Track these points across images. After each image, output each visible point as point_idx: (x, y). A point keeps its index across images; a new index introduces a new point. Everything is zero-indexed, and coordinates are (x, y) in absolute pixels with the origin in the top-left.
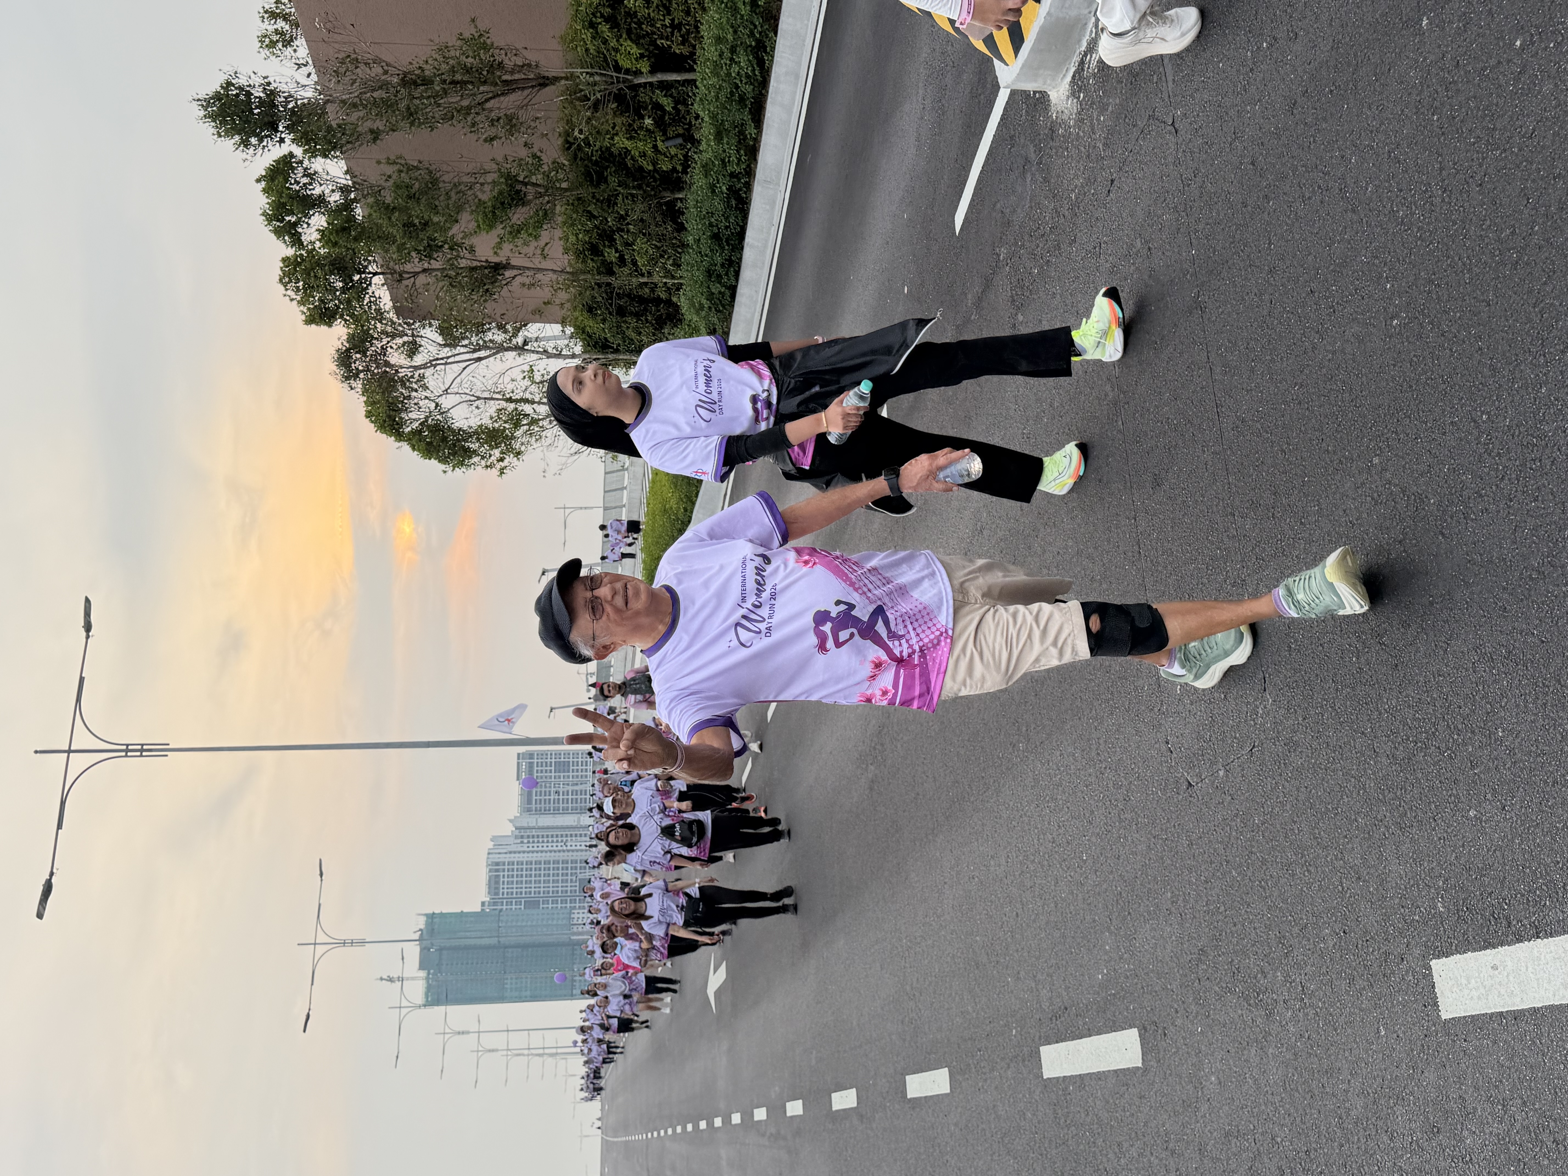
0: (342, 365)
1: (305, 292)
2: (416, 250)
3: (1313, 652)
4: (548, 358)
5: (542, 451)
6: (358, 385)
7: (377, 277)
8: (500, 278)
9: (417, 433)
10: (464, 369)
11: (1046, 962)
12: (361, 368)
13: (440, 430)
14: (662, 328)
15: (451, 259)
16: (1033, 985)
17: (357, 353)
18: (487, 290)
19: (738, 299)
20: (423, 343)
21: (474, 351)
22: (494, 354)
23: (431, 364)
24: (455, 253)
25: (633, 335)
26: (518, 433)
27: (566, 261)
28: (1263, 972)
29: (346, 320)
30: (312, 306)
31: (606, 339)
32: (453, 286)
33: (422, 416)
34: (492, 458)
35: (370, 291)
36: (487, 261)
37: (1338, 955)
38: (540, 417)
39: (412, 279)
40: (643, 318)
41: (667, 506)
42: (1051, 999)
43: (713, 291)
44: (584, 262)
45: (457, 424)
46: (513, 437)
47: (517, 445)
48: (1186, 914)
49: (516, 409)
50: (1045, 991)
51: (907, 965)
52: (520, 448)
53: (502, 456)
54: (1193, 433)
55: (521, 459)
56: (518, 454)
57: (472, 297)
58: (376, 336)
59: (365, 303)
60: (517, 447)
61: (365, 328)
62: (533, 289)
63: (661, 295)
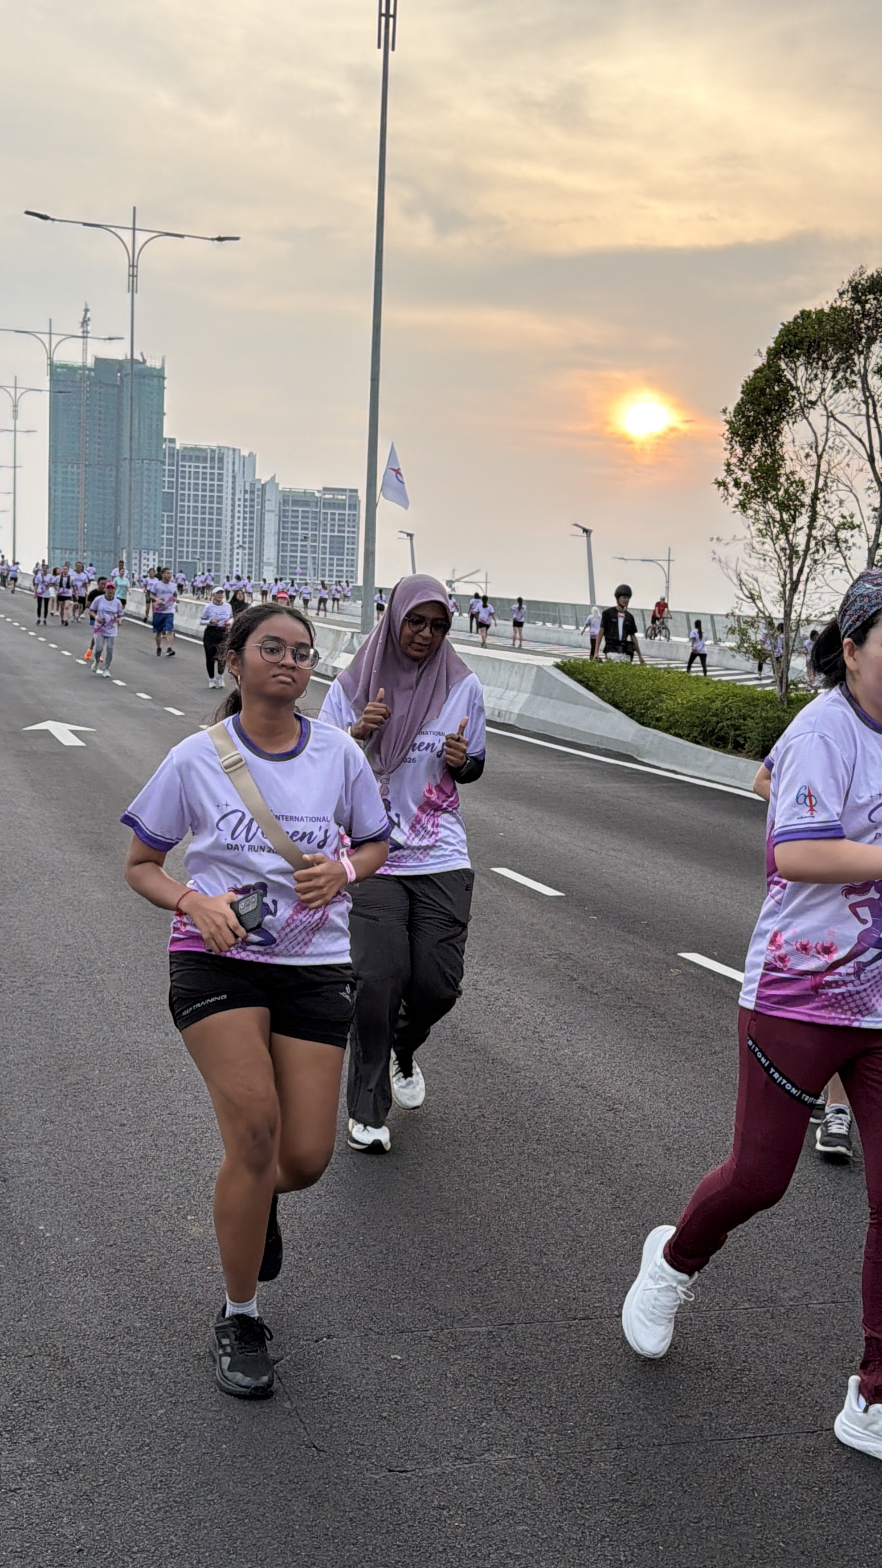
0: (872, 284)
3: (435, 1538)
4: (870, 549)
5: (745, 538)
6: (845, 303)
9: (778, 377)
10: (860, 440)
11: (64, 1158)
12: (867, 306)
13: (780, 406)
16: (36, 1140)
22: (877, 480)
23: (869, 398)
26: (770, 506)
28: (36, 1440)
33: (799, 384)
34: (740, 472)
37: (51, 1540)
38: (791, 536)
41: (664, 696)
42: (18, 1162)
45: (786, 428)
46: (765, 500)
47: (755, 504)
48: (113, 1344)
49: (802, 505)
50: (27, 1155)
51: (69, 979)
52: (751, 508)
53: (742, 484)
54: (728, 1402)
55: (736, 509)
56: (743, 506)
60: (752, 505)
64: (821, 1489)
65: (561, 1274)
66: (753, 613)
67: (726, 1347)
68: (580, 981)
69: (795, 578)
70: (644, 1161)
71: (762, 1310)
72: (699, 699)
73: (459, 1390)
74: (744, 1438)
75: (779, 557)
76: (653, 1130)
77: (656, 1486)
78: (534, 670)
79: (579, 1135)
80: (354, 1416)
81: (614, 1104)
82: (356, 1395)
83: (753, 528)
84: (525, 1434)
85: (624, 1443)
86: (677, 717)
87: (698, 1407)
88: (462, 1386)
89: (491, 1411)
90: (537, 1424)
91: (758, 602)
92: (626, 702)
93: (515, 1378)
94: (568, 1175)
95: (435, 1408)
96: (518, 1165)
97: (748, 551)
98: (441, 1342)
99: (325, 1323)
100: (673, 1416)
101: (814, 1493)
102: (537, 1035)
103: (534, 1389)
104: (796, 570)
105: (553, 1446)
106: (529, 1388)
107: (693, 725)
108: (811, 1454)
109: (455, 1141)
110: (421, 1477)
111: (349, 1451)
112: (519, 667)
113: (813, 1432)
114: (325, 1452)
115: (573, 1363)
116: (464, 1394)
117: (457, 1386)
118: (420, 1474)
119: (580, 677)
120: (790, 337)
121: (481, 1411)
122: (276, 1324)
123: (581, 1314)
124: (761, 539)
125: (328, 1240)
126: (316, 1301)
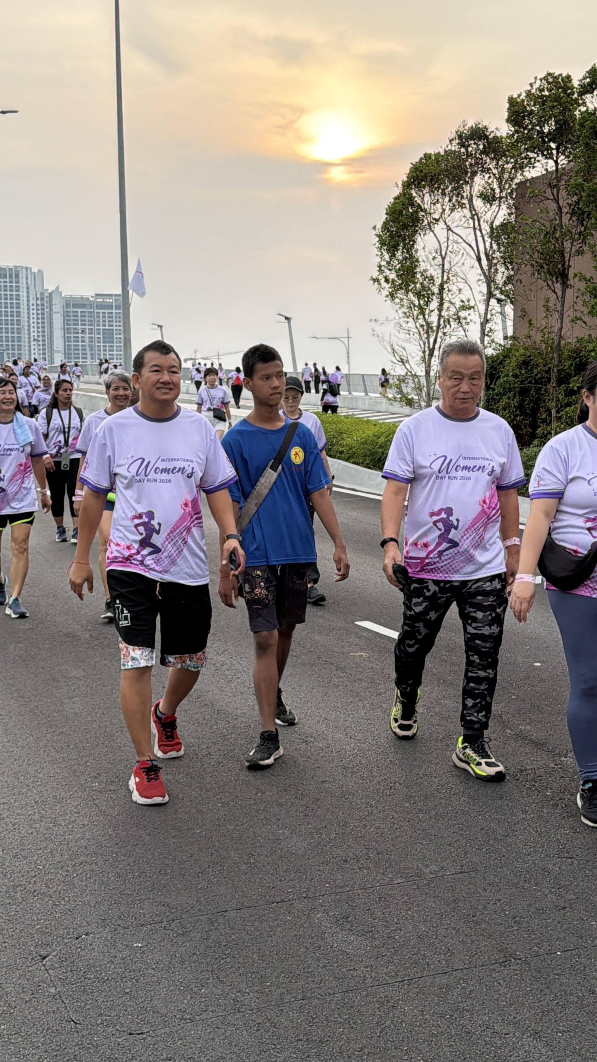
0: (472, 133)
1: (539, 97)
2: (579, 200)
4: (482, 324)
5: (395, 319)
6: (454, 147)
7: (553, 164)
8: (554, 279)
9: (411, 202)
10: (470, 246)
12: (470, 149)
13: (414, 223)
15: (571, 233)
17: (484, 145)
18: (542, 267)
20: (494, 207)
21: (487, 255)
22: (484, 273)
23: (475, 215)
24: (577, 236)
25: (502, 403)
26: (411, 295)
27: (570, 341)
29: (513, 135)
30: (525, 103)
31: (499, 377)
32: (545, 235)
33: (426, 206)
34: (388, 272)
35: (540, 158)
36: (569, 266)
38: (427, 316)
39: (552, 197)
40: (518, 412)
41: (345, 436)
44: (570, 357)
45: (419, 239)
46: (407, 292)
47: (401, 294)
49: (433, 294)
52: (397, 297)
53: (390, 280)
54: (385, 955)
55: (387, 298)
56: (392, 296)
57: (536, 253)
58: (500, 163)
59: (529, 153)
60: (398, 295)
61: (507, 153)
62: (543, 309)
63: (540, 429)
64: (451, 1016)
65: (264, 869)
66: (403, 373)
67: (384, 913)
69: (431, 346)
70: (327, 779)
71: (411, 883)
72: (369, 436)
73: (184, 966)
74: (396, 982)
75: (420, 332)
76: (334, 754)
77: (330, 1026)
80: (104, 994)
81: (307, 737)
82: (106, 978)
83: (400, 312)
84: (234, 995)
85: (308, 994)
86: (354, 450)
87: (362, 961)
88: (187, 963)
89: (209, 979)
90: (243, 986)
91: (406, 364)
93: (227, 952)
95: (166, 981)
97: (397, 328)
98: (173, 930)
99: (84, 924)
100: (344, 970)
101: (446, 1020)
103: (240, 960)
104: (432, 340)
105: (254, 1002)
106: (238, 959)
107: (366, 456)
108: (444, 990)
110: (153, 1037)
111: (100, 1021)
113: (446, 973)
114: (80, 1024)
115: (271, 936)
116: (189, 968)
117: (183, 962)
118: (153, 1035)
120: (418, 172)
121: (201, 980)
122: (46, 928)
123: (278, 899)
124: (406, 319)
125: (89, 859)
126: (78, 907)
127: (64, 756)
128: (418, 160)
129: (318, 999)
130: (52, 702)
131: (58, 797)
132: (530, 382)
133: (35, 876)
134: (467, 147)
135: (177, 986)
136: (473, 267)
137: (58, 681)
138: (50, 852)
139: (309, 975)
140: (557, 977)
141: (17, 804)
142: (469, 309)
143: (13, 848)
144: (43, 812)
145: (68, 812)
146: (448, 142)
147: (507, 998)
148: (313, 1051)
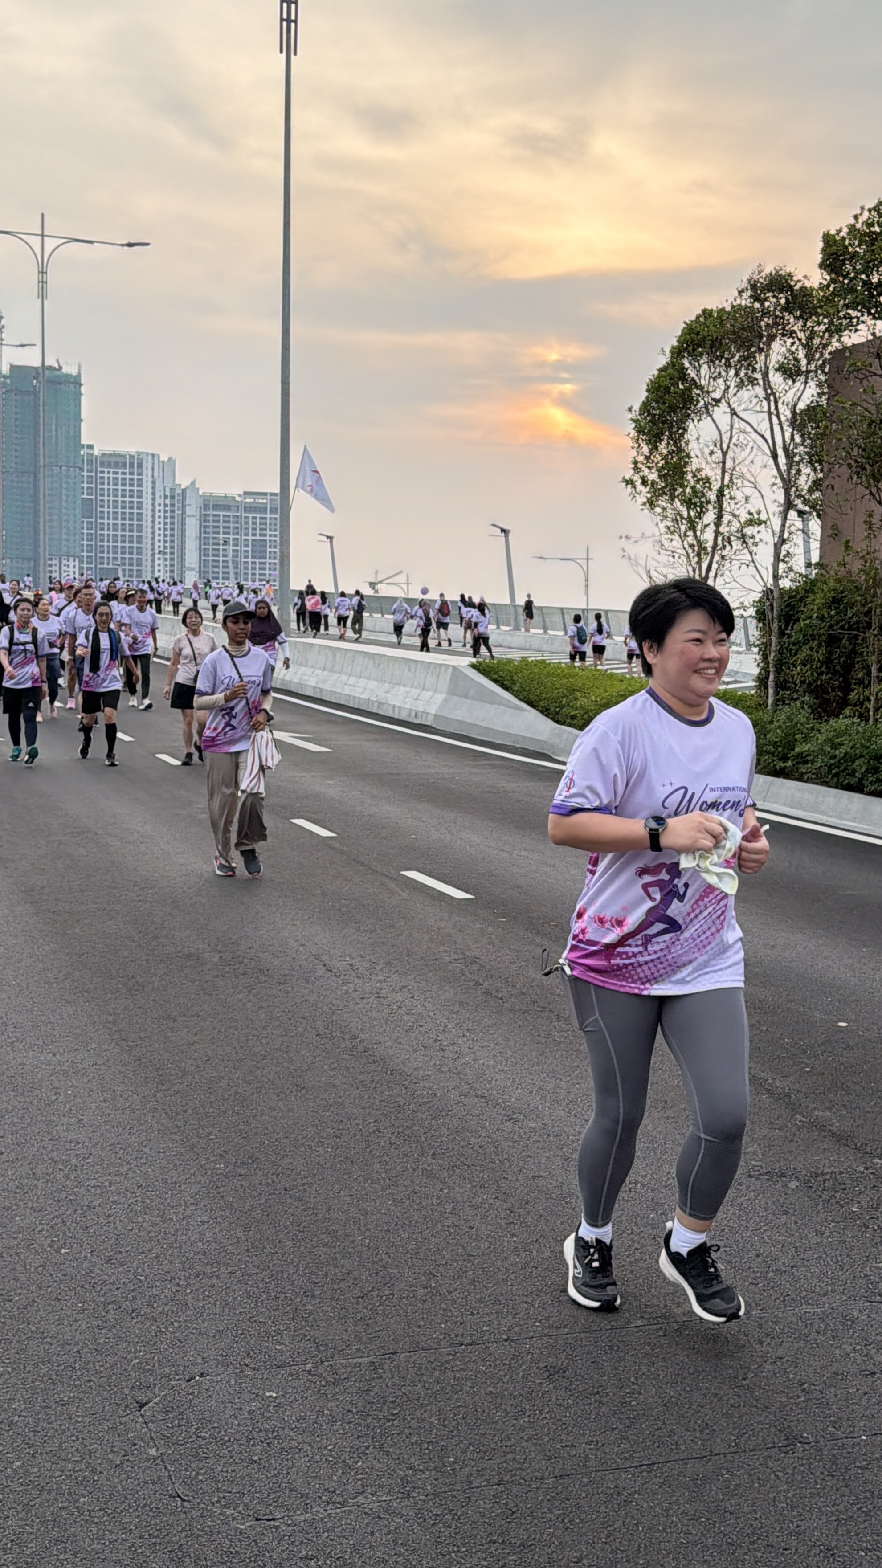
0: (771, 280)
1: (866, 234)
4: (775, 545)
5: (654, 535)
6: (745, 301)
9: (682, 375)
10: (763, 437)
12: (767, 304)
13: (685, 404)
14: (811, 693)
17: (787, 299)
18: (864, 469)
19: (846, 794)
20: (798, 384)
21: (786, 449)
22: (781, 475)
23: (771, 395)
25: (801, 656)
26: (677, 503)
29: (828, 286)
30: (847, 243)
31: (798, 620)
32: (869, 425)
33: (703, 382)
34: (647, 471)
35: (865, 317)
38: (698, 533)
39: (880, 372)
40: (823, 669)
41: (578, 694)
43: (857, 763)
45: (692, 426)
46: (672, 497)
47: (663, 502)
49: (708, 502)
52: (658, 506)
53: (650, 482)
54: (616, 1428)
55: (643, 507)
56: (651, 503)
57: (856, 449)
58: (809, 324)
59: (850, 311)
60: (660, 503)
61: (819, 310)
62: (864, 526)
63: (853, 694)
64: (708, 1519)
65: (449, 1297)
67: (616, 1368)
68: (486, 984)
70: (542, 1173)
71: (655, 1327)
72: (612, 696)
73: (335, 1428)
74: (630, 1467)
75: (687, 552)
76: (551, 1139)
77: (536, 1525)
78: (450, 670)
79: (476, 1147)
80: (223, 1461)
81: (514, 1113)
82: (227, 1439)
83: (661, 526)
84: (402, 1473)
85: (506, 1479)
87: (584, 1435)
88: (338, 1423)
89: (367, 1448)
90: (415, 1461)
92: (541, 700)
93: (395, 1412)
94: (462, 1190)
95: (309, 1448)
96: (411, 1181)
97: (657, 549)
98: (320, 1376)
99: (199, 1360)
100: (558, 1446)
101: (700, 1524)
102: (438, 1043)
103: (414, 1424)
104: (705, 566)
105: (431, 1484)
106: (409, 1422)
108: (699, 1482)
109: (347, 1158)
110: (289, 1525)
111: (216, 1499)
112: (435, 668)
113: (702, 1458)
114: (189, 1501)
115: (457, 1393)
116: (341, 1431)
117: (334, 1423)
118: (289, 1522)
119: (495, 676)
120: (693, 335)
121: (357, 1449)
122: (147, 1364)
123: (467, 1340)
124: (669, 536)
125: (208, 1270)
126: (192, 1336)
127: (180, 1124)
128: (693, 318)
129: (519, 1484)
130: (164, 1049)
131: (169, 1181)
132: (842, 628)
133: (133, 1290)
134: (762, 301)
135: (324, 1455)
136: (765, 466)
137: (174, 1021)
138: (156, 1257)
139: (508, 1450)
140: (859, 1471)
141: (113, 1188)
142: (760, 523)
143: (106, 1249)
144: (148, 1201)
145: (182, 1202)
146: (737, 294)
147: (787, 1498)
148: (511, 1558)
